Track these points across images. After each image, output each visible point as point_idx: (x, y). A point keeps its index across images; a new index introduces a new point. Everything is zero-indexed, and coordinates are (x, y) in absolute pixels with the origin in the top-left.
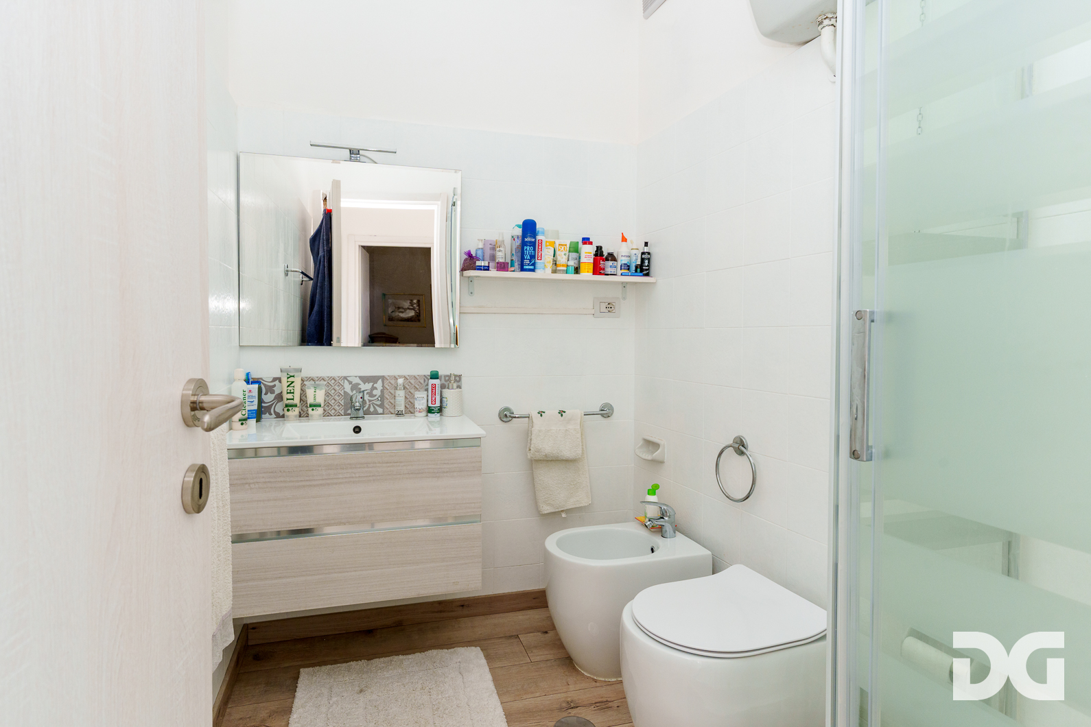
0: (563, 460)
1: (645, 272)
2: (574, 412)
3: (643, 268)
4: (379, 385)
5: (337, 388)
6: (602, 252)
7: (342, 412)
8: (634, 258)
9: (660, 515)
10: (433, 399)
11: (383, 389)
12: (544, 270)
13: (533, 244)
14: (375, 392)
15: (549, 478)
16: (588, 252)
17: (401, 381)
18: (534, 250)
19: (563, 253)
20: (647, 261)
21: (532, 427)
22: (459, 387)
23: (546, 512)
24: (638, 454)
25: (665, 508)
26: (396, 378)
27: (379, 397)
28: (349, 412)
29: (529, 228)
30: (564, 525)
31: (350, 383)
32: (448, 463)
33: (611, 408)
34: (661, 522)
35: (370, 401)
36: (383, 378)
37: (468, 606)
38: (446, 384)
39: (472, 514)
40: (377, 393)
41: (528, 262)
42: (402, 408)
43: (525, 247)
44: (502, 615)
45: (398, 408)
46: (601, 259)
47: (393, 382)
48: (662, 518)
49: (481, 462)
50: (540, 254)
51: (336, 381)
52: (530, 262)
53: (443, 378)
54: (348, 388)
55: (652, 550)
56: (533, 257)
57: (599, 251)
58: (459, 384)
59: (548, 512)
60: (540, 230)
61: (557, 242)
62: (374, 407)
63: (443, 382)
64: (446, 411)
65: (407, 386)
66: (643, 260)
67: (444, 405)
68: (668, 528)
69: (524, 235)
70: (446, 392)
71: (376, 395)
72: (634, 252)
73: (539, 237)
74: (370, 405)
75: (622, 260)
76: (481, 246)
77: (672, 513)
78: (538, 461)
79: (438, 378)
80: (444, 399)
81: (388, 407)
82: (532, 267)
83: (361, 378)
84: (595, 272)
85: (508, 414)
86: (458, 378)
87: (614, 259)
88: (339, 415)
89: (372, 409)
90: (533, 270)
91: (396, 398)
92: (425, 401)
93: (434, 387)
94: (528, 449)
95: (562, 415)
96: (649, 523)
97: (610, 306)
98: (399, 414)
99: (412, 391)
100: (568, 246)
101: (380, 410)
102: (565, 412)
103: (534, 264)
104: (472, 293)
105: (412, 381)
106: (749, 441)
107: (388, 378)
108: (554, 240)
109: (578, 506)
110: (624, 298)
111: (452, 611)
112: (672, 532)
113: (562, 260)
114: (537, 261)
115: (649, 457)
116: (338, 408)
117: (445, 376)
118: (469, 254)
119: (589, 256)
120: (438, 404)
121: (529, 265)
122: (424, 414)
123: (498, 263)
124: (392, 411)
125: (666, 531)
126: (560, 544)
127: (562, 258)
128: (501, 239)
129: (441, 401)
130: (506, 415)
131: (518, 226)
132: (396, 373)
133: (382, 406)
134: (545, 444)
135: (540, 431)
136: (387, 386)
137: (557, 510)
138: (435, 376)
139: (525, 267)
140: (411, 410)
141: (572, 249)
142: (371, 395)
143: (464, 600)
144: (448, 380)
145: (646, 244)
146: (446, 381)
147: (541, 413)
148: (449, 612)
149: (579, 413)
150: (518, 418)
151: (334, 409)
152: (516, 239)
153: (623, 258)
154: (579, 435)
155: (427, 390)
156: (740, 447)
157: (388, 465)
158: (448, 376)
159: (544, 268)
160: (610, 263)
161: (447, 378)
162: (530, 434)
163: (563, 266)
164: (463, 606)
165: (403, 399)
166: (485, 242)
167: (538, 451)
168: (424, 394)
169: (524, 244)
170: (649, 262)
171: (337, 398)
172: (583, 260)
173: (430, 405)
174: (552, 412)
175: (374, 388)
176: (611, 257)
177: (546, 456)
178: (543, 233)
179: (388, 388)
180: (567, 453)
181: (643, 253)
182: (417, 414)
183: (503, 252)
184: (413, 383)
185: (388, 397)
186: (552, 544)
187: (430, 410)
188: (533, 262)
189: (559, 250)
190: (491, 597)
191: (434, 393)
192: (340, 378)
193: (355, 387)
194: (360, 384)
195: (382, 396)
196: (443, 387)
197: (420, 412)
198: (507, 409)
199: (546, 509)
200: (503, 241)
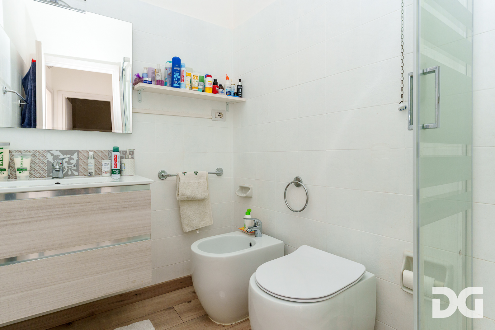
0: (197, 200)
1: (240, 96)
2: (203, 172)
3: (238, 93)
4: (75, 156)
5: (41, 158)
6: (217, 83)
7: (46, 175)
8: (233, 89)
9: (253, 225)
10: (115, 164)
11: (78, 159)
12: (185, 89)
13: (179, 72)
14: (72, 161)
15: (189, 211)
16: (209, 82)
17: (91, 153)
18: (180, 75)
19: (196, 81)
20: (240, 90)
21: (179, 181)
22: (132, 158)
23: (187, 231)
24: (238, 194)
25: (257, 220)
26: (88, 152)
27: (75, 164)
28: (51, 174)
29: (176, 62)
30: (198, 238)
31: (52, 155)
32: (128, 202)
33: (222, 170)
34: (255, 228)
35: (68, 167)
36: (78, 152)
37: (140, 294)
38: (124, 156)
39: (145, 234)
40: (74, 162)
41: (176, 82)
42: (93, 171)
43: (174, 73)
44: (161, 296)
45: (90, 171)
46: (216, 87)
47: (85, 154)
48: (255, 226)
49: (150, 199)
50: (183, 79)
51: (40, 153)
52: (178, 82)
53: (121, 152)
54: (50, 158)
55: (251, 245)
56: (179, 79)
57: (215, 82)
58: (132, 156)
59: (189, 231)
60: (183, 64)
61: (192, 74)
62: (70, 170)
63: (122, 155)
64: (124, 173)
65: (96, 157)
66: (238, 89)
67: (123, 168)
68: (258, 232)
69: (173, 66)
70: (124, 161)
71: (73, 163)
72: (233, 86)
73: (182, 69)
74: (68, 169)
75: (227, 89)
76: (146, 71)
77: (260, 223)
78: (183, 201)
79: (118, 151)
80: (123, 165)
81: (82, 171)
82: (178, 85)
83: (61, 151)
84: (213, 93)
85: (164, 174)
86: (132, 153)
87: (223, 88)
88: (43, 177)
89: (70, 173)
90: (179, 87)
91: (88, 164)
92: (109, 166)
93: (115, 157)
94: (177, 195)
95: (196, 174)
96: (249, 230)
97: (220, 115)
98: (90, 175)
99: (100, 161)
100: (199, 77)
101: (76, 173)
102: (198, 172)
103: (179, 84)
104: (140, 101)
105: (100, 154)
106: (302, 178)
107: (82, 152)
108: (190, 73)
109: (205, 226)
110: (228, 111)
111: (129, 299)
112: (260, 233)
113: (195, 85)
114: (181, 83)
115: (244, 195)
116: (42, 172)
117: (123, 151)
118: (138, 76)
119: (210, 84)
120: (118, 168)
121: (176, 84)
122: (109, 174)
123: (157, 81)
124: (85, 174)
125: (257, 233)
126: (200, 247)
127: (195, 83)
128: (159, 68)
129: (121, 167)
130: (163, 175)
131: (170, 62)
132: (88, 149)
133: (77, 170)
134: (187, 191)
135: (184, 183)
136: (81, 157)
137: (194, 229)
138: (116, 150)
139: (174, 85)
140: (99, 173)
141: (200, 80)
142: (68, 163)
143: (137, 291)
144: (125, 154)
145: (240, 80)
146: (123, 154)
147: (184, 173)
148: (127, 300)
149: (206, 173)
150: (170, 176)
151: (39, 173)
152: (168, 69)
153: (228, 88)
154: (206, 185)
155: (111, 160)
156: (298, 183)
157: (82, 204)
158: (125, 151)
159: (186, 87)
160: (221, 90)
161: (124, 153)
162: (178, 186)
163: (196, 88)
164: (136, 295)
165: (93, 165)
166: (149, 69)
167: (183, 195)
168: (109, 162)
169: (173, 71)
170: (241, 91)
171: (41, 165)
172: (207, 85)
173: (113, 168)
174: (190, 172)
175: (71, 159)
176: (221, 87)
177: (188, 198)
178: (185, 67)
179: (82, 158)
180: (199, 196)
181: (238, 86)
182: (104, 175)
183: (160, 76)
184: (100, 155)
185: (82, 165)
186: (195, 247)
187: (113, 172)
188: (179, 82)
189: (193, 79)
190: (154, 286)
191: (115, 161)
192: (44, 151)
193: (56, 157)
194: (59, 156)
195: (78, 164)
196: (122, 158)
197: (105, 173)
198: (163, 172)
199: (188, 229)
200: (160, 70)
